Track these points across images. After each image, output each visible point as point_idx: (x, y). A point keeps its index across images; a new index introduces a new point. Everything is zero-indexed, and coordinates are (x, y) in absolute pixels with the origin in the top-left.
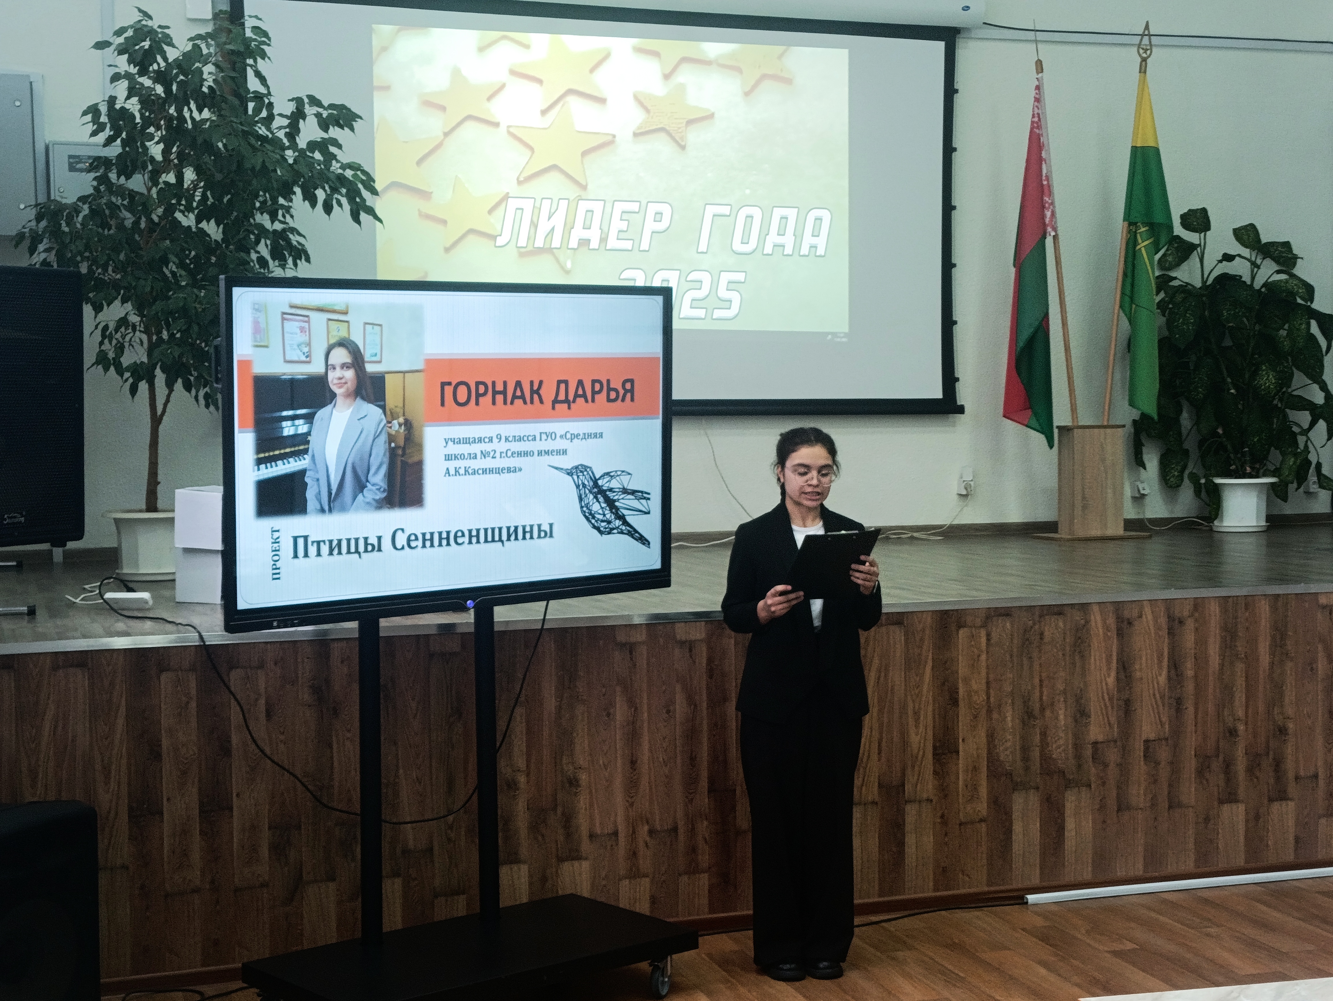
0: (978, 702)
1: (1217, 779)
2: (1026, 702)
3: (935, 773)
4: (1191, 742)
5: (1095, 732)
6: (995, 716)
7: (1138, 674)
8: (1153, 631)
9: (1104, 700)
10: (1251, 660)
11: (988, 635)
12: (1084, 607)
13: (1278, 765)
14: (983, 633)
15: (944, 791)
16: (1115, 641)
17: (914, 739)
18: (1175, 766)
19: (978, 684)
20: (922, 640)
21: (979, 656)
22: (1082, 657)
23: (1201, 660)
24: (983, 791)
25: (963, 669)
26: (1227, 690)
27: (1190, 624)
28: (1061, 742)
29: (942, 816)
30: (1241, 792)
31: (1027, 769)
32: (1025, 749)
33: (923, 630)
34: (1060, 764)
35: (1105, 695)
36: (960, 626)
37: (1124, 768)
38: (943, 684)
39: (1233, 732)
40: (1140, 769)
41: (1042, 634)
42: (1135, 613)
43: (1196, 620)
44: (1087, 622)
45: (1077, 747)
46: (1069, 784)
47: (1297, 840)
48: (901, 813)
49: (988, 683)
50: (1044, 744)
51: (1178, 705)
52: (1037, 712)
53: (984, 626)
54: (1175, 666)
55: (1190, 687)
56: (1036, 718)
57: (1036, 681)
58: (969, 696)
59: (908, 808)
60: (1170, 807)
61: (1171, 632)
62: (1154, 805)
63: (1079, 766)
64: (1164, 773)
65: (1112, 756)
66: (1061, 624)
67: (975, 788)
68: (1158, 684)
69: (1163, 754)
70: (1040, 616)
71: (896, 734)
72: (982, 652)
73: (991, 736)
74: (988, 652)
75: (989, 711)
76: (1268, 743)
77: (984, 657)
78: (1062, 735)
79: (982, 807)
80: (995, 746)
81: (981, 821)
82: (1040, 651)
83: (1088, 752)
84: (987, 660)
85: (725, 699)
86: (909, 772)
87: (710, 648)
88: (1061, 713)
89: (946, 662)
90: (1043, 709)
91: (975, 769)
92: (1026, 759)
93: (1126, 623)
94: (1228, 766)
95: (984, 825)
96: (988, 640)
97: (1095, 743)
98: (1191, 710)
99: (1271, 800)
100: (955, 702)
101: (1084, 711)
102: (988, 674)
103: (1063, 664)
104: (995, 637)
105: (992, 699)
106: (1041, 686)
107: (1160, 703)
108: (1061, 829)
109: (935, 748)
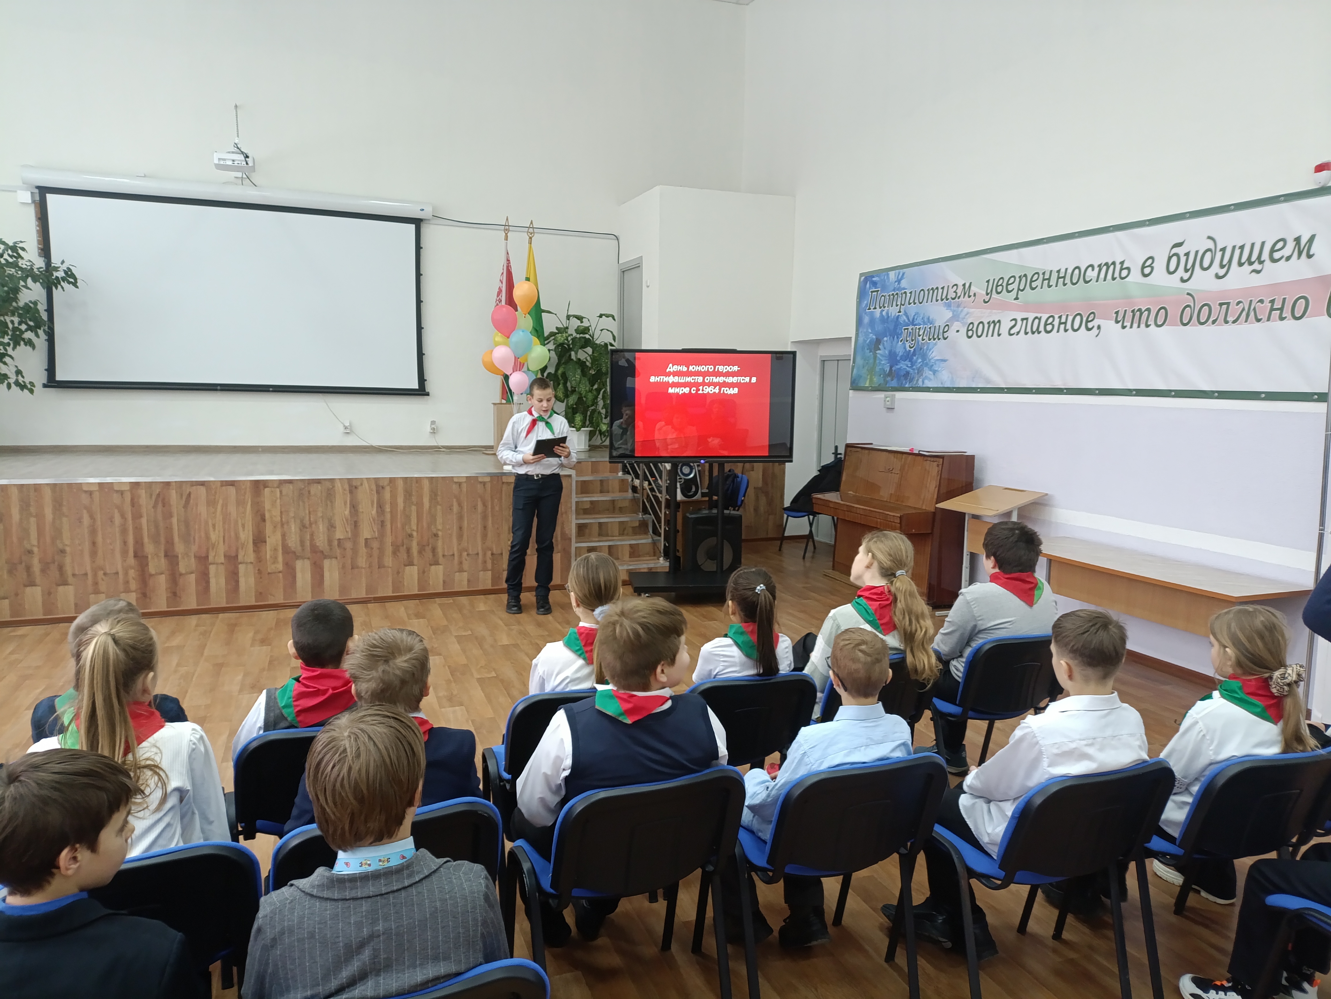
0: (276, 521)
1: (403, 555)
3: (254, 551)
4: (389, 540)
5: (339, 534)
6: (285, 526)
7: (361, 510)
8: (368, 492)
9: (343, 521)
10: (420, 505)
11: (281, 492)
12: (332, 480)
13: (434, 550)
14: (278, 490)
15: (260, 559)
16: (349, 495)
17: (243, 536)
18: (381, 550)
19: (276, 512)
20: (245, 493)
21: (276, 500)
22: (331, 502)
23: (394, 504)
24: (280, 559)
25: (267, 506)
26: (408, 518)
27: (388, 489)
28: (321, 539)
29: (259, 570)
30: (415, 561)
31: (303, 550)
32: (302, 541)
33: (246, 488)
34: (321, 549)
35: (344, 518)
36: (266, 487)
37: (355, 551)
38: (257, 512)
39: (411, 536)
40: (363, 550)
41: (309, 492)
42: (359, 484)
43: (391, 488)
44: (334, 487)
45: (330, 542)
46: (326, 557)
47: (444, 582)
48: (236, 568)
49: (281, 512)
50: (312, 539)
51: (382, 523)
52: (308, 525)
53: (278, 487)
54: (380, 507)
55: (388, 516)
56: (307, 528)
57: (307, 512)
58: (271, 517)
59: (240, 566)
60: (379, 568)
61: (378, 492)
62: (370, 566)
63: (331, 549)
64: (376, 553)
65: (349, 545)
66: (319, 487)
67: (276, 558)
68: (371, 514)
69: (375, 545)
71: (233, 534)
72: (278, 499)
73: (284, 536)
74: (280, 499)
75: (282, 525)
76: (428, 540)
77: (278, 501)
78: (321, 535)
79: (280, 566)
80: (286, 540)
81: (280, 572)
82: (309, 499)
83: (336, 543)
84: (280, 502)
85: (141, 516)
86: (240, 550)
87: (132, 494)
88: (321, 526)
89: (258, 503)
90: (311, 524)
91: (276, 550)
92: (302, 545)
93: (354, 488)
94: (408, 550)
95: (281, 574)
96: (281, 494)
97: (339, 539)
98: (389, 526)
99: (431, 565)
100: (264, 520)
101: (333, 526)
102: (281, 508)
103: (321, 505)
104: (284, 492)
105: (284, 520)
106: (310, 514)
107: (373, 523)
108: (322, 576)
109: (254, 540)
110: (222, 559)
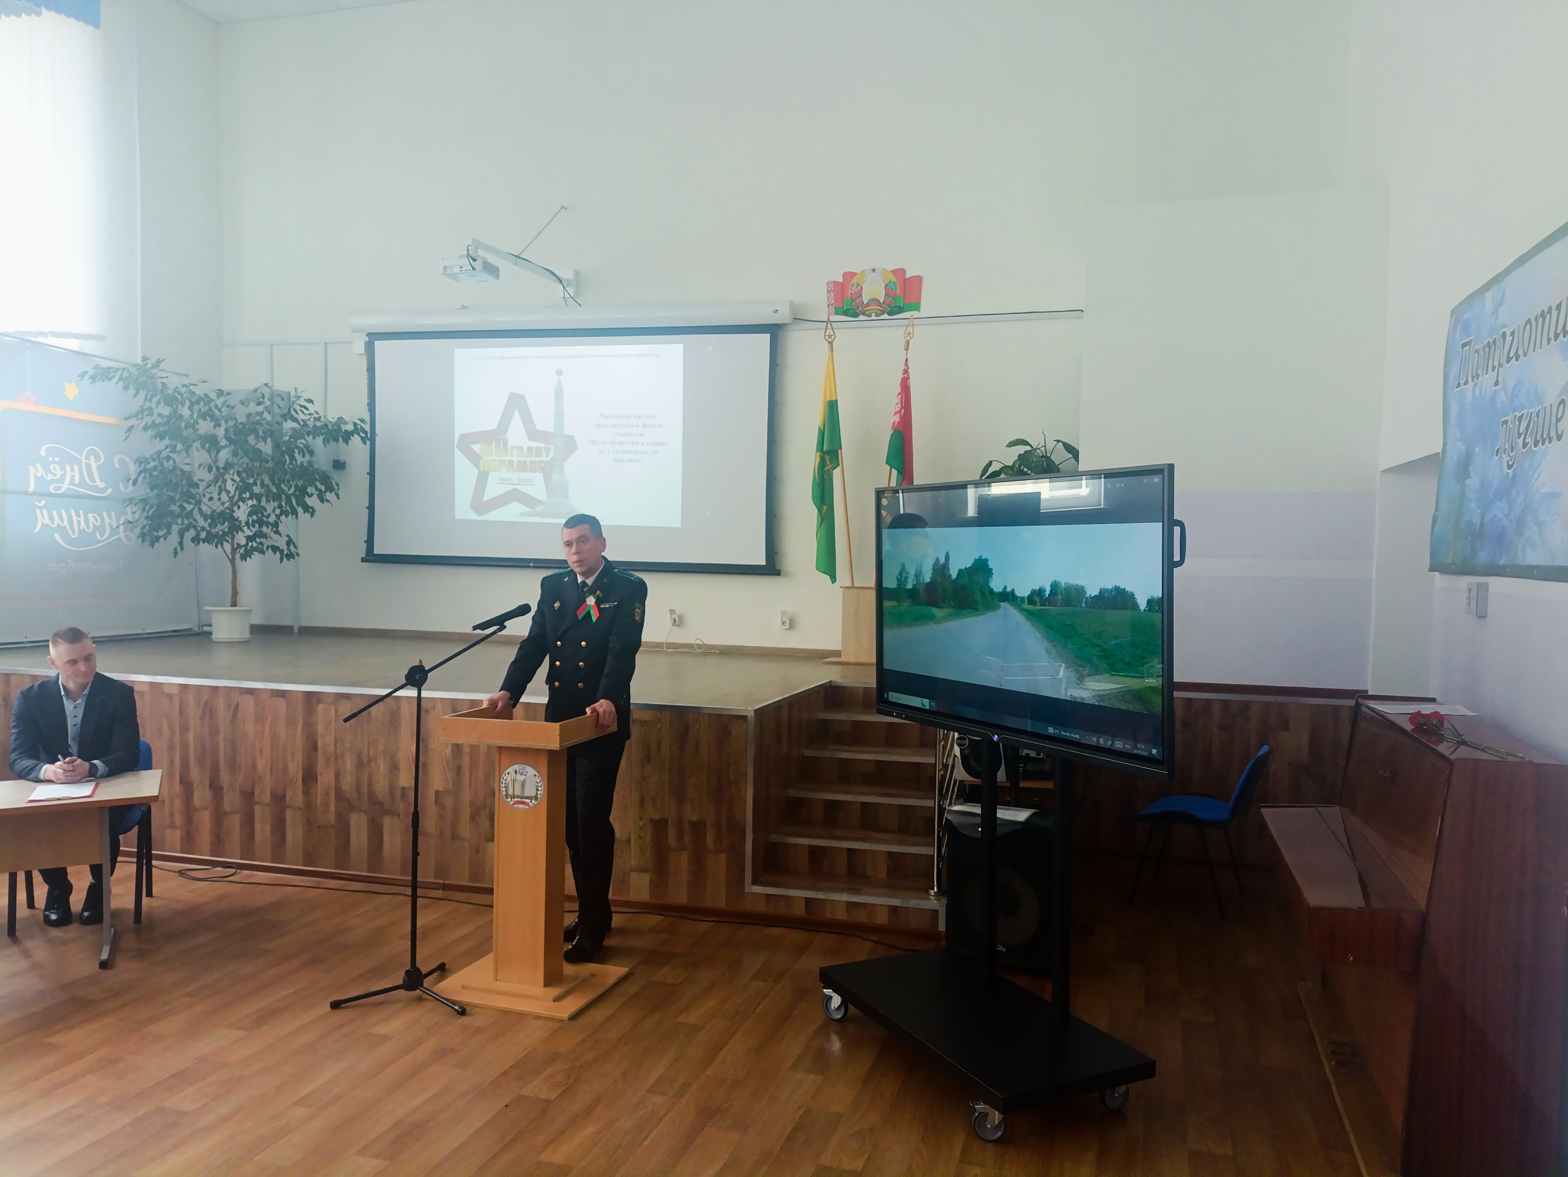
0: (330, 752)
1: (485, 824)
2: (359, 755)
3: (304, 792)
4: (466, 797)
5: (403, 780)
6: (340, 761)
7: (431, 746)
9: (409, 760)
11: (336, 710)
12: (397, 698)
15: (309, 804)
17: (292, 769)
18: (456, 811)
19: (330, 743)
21: (330, 722)
22: (395, 730)
24: (332, 807)
25: (320, 728)
28: (381, 784)
29: (308, 820)
32: (358, 786)
33: (297, 703)
35: (410, 757)
36: (319, 703)
38: (309, 737)
45: (392, 789)
46: (386, 812)
48: (284, 813)
49: (335, 740)
50: (370, 785)
51: (459, 770)
52: (365, 763)
53: (331, 703)
55: (466, 760)
56: (364, 766)
57: (366, 743)
58: (324, 747)
59: (288, 811)
60: (453, 839)
62: (441, 835)
63: (393, 802)
66: (382, 707)
67: (328, 805)
68: (445, 754)
69: (448, 802)
70: (367, 701)
71: (281, 765)
72: (332, 719)
73: (337, 775)
74: (335, 721)
75: (337, 759)
77: (333, 723)
78: (382, 779)
79: (332, 818)
80: (340, 781)
81: (332, 827)
82: (369, 724)
83: (398, 793)
86: (288, 789)
88: (382, 765)
89: (310, 724)
90: (369, 761)
91: (327, 794)
92: (359, 792)
93: (424, 711)
94: (492, 816)
95: (332, 830)
97: (403, 788)
98: (467, 774)
100: (316, 749)
102: (335, 734)
103: (383, 734)
104: (340, 711)
105: (338, 751)
106: (369, 746)
107: (446, 767)
108: (381, 841)
109: (303, 777)
110: (267, 798)
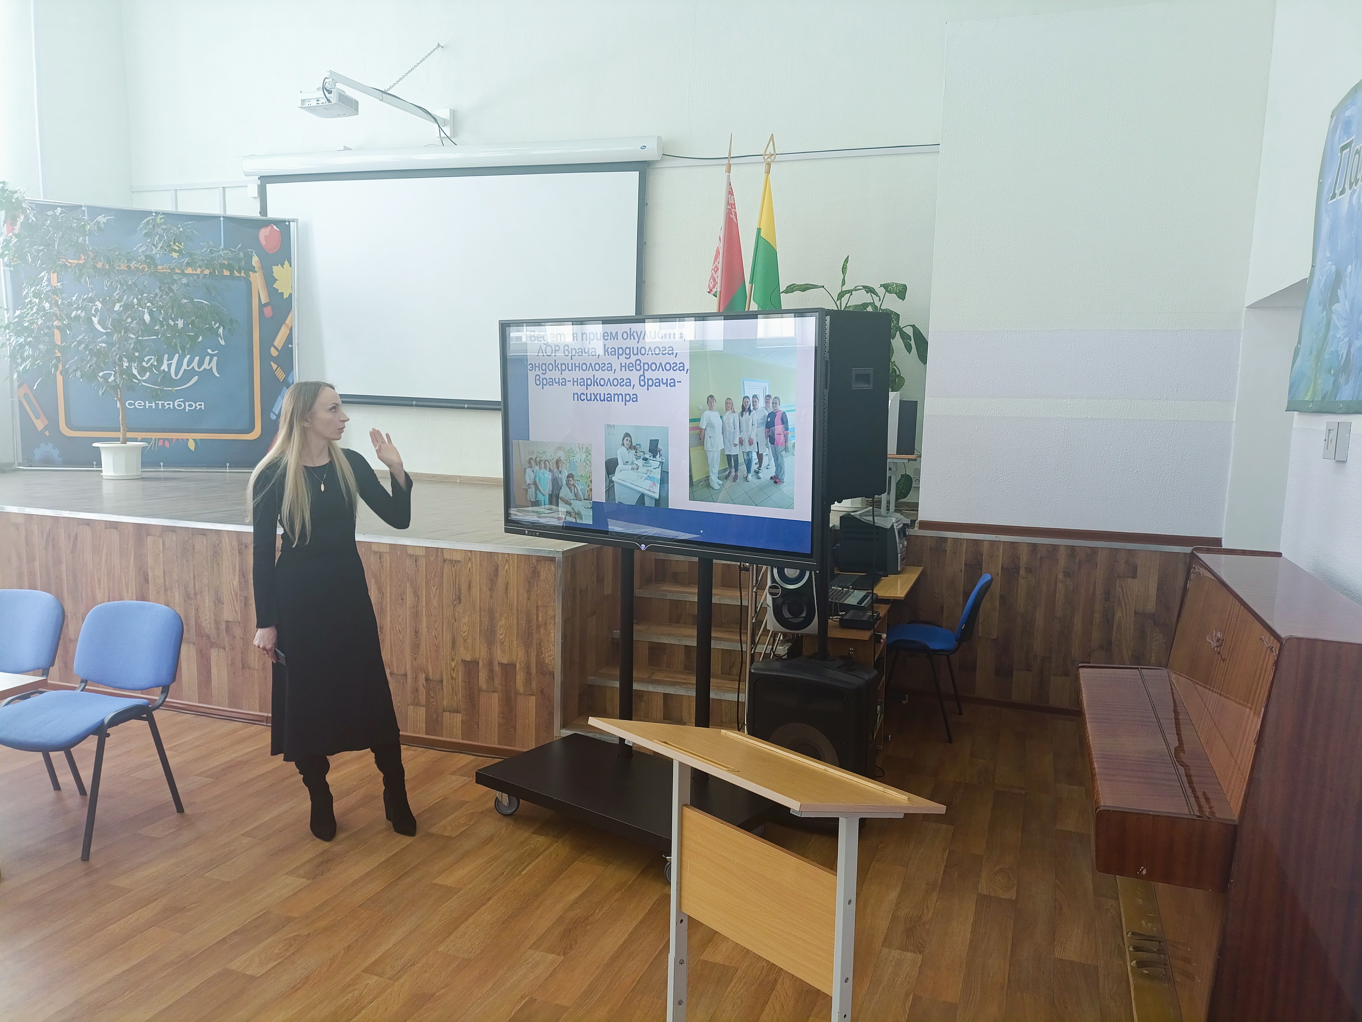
0: (159, 583)
2: (186, 588)
5: (227, 614)
6: (169, 593)
9: (232, 594)
11: (163, 542)
12: (218, 532)
14: (160, 540)
16: (238, 557)
19: (159, 572)
20: (128, 540)
21: (159, 554)
25: (150, 560)
28: (207, 617)
31: (188, 630)
33: (129, 534)
34: (207, 631)
35: (232, 591)
36: (148, 535)
44: (220, 542)
45: (217, 622)
46: (213, 645)
49: (164, 572)
50: (197, 618)
52: (192, 595)
56: (192, 599)
57: (192, 576)
63: (218, 635)
70: (193, 535)
72: (160, 552)
75: (166, 590)
77: (161, 555)
78: (208, 613)
82: (193, 557)
83: (223, 626)
84: (163, 558)
89: (141, 556)
90: (195, 594)
93: (244, 546)
96: (164, 545)
101: (220, 599)
102: (164, 566)
103: (207, 567)
105: (167, 583)
106: (194, 579)
108: (209, 672)
